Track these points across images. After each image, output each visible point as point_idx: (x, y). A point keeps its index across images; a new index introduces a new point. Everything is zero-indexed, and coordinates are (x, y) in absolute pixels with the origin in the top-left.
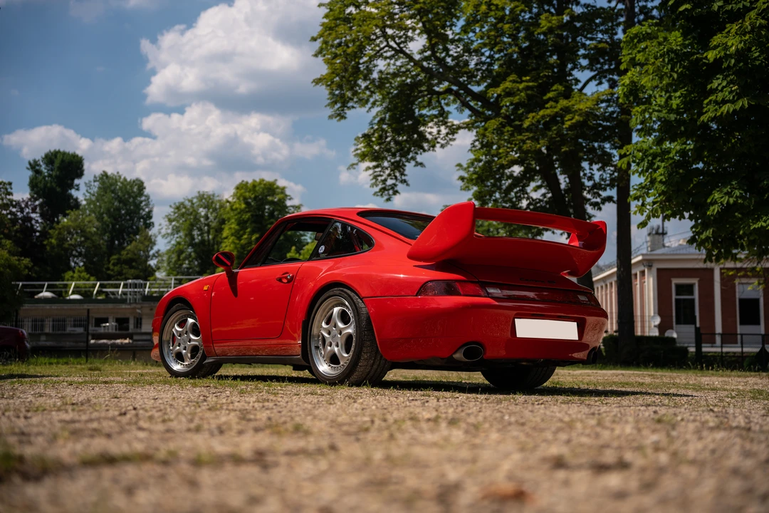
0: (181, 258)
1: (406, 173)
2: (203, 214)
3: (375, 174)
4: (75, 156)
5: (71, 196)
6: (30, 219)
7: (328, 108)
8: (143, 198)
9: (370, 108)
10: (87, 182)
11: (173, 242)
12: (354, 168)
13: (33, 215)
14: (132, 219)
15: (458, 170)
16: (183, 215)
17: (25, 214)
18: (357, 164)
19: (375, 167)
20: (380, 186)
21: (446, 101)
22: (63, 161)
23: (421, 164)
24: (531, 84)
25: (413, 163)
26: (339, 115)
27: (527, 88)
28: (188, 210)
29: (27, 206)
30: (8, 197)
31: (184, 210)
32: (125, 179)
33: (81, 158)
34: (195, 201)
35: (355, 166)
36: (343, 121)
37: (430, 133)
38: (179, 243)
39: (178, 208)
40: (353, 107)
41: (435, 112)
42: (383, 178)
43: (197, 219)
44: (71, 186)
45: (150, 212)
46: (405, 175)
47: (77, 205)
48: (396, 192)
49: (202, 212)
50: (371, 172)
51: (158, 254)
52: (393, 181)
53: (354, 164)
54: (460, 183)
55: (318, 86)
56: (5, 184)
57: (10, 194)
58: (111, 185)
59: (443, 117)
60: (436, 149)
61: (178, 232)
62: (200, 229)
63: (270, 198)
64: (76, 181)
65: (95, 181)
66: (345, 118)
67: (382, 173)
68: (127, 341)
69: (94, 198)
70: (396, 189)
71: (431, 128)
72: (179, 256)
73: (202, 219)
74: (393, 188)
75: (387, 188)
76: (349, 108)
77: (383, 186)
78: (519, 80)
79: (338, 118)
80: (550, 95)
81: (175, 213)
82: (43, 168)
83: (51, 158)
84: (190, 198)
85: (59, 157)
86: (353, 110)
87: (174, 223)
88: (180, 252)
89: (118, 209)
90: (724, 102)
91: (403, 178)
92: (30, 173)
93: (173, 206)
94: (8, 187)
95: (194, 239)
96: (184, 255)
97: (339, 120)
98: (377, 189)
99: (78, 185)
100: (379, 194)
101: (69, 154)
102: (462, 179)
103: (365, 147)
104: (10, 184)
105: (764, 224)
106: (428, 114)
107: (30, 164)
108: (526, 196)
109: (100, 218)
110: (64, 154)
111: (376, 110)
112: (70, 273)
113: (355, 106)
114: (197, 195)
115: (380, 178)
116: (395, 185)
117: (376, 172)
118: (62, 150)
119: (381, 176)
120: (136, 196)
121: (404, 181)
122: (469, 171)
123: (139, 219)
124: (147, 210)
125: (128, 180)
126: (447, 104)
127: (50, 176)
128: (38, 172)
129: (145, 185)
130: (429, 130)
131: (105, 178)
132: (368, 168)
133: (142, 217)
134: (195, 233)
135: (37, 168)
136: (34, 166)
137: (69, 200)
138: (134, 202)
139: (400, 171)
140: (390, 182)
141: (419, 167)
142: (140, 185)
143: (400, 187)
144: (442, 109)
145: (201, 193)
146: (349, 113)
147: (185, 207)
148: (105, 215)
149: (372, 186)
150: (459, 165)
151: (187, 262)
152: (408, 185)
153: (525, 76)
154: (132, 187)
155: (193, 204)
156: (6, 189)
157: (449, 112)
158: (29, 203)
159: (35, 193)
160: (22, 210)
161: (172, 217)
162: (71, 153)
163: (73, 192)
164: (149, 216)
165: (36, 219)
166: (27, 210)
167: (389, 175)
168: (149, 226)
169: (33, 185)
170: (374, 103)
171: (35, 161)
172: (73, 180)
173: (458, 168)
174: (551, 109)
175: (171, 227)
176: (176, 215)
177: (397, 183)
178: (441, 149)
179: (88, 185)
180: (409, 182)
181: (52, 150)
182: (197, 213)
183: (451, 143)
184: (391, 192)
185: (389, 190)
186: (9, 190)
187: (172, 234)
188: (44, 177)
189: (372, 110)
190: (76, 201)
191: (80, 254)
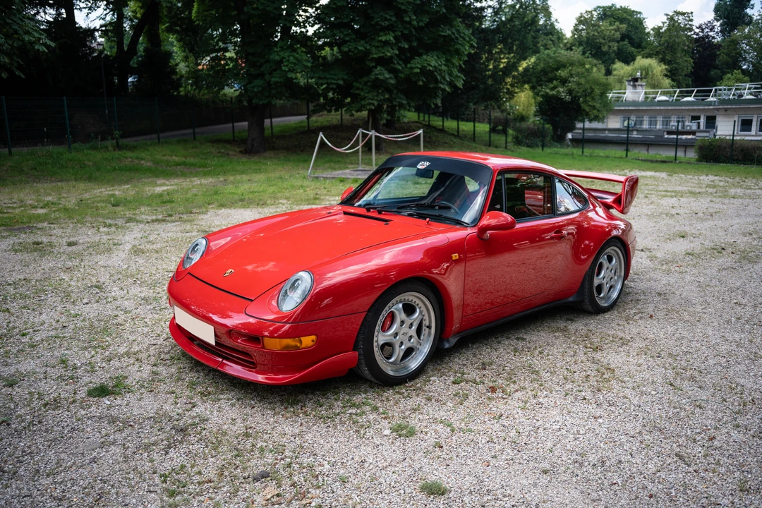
5: (746, 14)
6: (708, 36)
13: (711, 34)
17: (705, 33)
29: (707, 27)
30: (690, 23)
44: (746, 7)
57: (691, 20)
68: (690, 137)
94: (690, 15)
99: (753, 5)
104: (692, 13)
112: (729, 75)
137: (744, 17)
156: (689, 17)
158: (710, 24)
159: (718, 16)
160: (703, 31)
163: (749, 11)
165: (713, 35)
166: (707, 30)
169: (717, 9)
186: (691, 18)
190: (751, 17)
191: (745, 59)
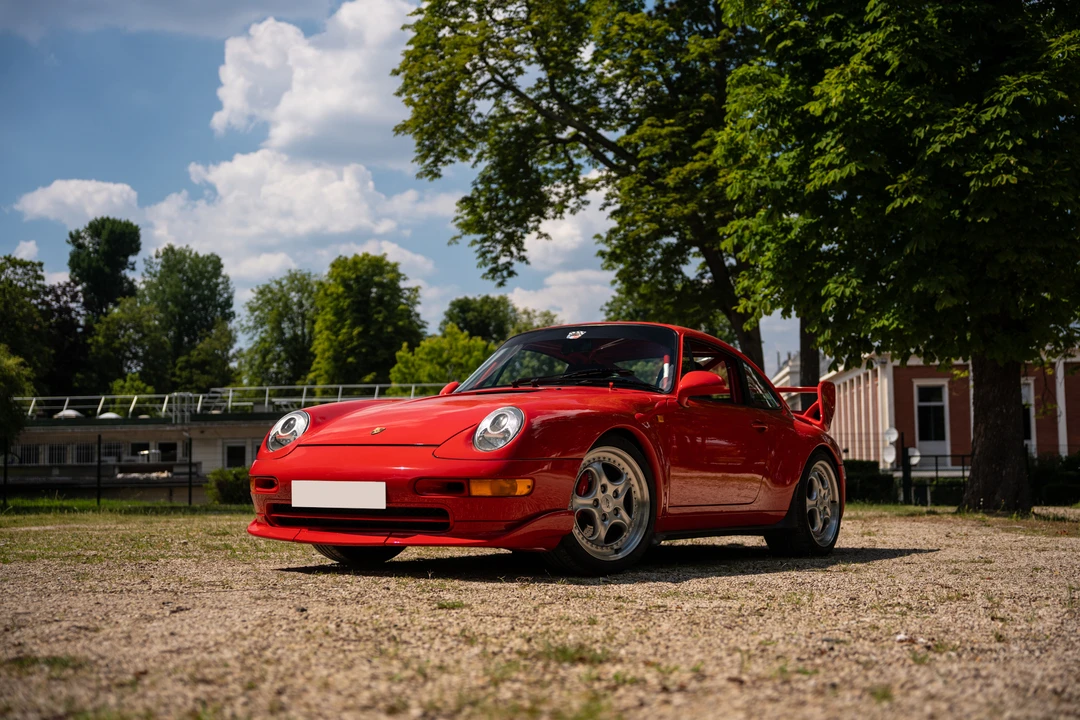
0: (267, 360)
1: (525, 247)
2: (295, 300)
3: (483, 250)
4: (128, 225)
5: (125, 278)
6: (69, 310)
7: (416, 164)
8: (220, 280)
9: (476, 162)
10: (147, 258)
11: (256, 338)
12: (457, 243)
13: (73, 305)
14: (205, 308)
15: (598, 243)
16: (268, 302)
17: (62, 303)
18: (460, 237)
19: (484, 240)
20: (491, 266)
21: (576, 152)
22: (112, 232)
23: (546, 235)
24: (675, 129)
25: (535, 234)
26: (430, 172)
27: (673, 134)
28: (275, 294)
29: (64, 293)
30: (38, 282)
31: (269, 296)
32: (197, 255)
33: (137, 227)
34: (284, 282)
35: (458, 240)
36: (436, 180)
37: (557, 194)
38: (263, 340)
39: (262, 293)
40: (450, 161)
41: (562, 166)
42: (494, 255)
43: (287, 306)
44: (124, 265)
45: (230, 297)
46: (524, 250)
47: (132, 290)
48: (511, 274)
49: (294, 296)
50: (477, 246)
51: (239, 354)
52: (508, 259)
53: (455, 238)
54: (601, 261)
55: (400, 136)
56: (33, 264)
57: (41, 278)
58: (179, 262)
59: (571, 172)
60: (564, 215)
61: (262, 325)
62: (291, 320)
63: (376, 279)
64: (131, 259)
65: (157, 257)
66: (440, 176)
67: (491, 249)
68: (165, 475)
69: (155, 280)
70: (511, 269)
71: (558, 187)
72: (264, 357)
73: (295, 308)
74: (507, 268)
75: (500, 268)
76: (445, 163)
77: (494, 265)
78: (660, 124)
79: (430, 176)
80: (700, 143)
81: (258, 299)
82: (87, 241)
83: (98, 227)
84: (278, 279)
85: (108, 226)
86: (450, 166)
87: (257, 313)
88: (265, 353)
89: (188, 295)
90: (831, 166)
91: (522, 253)
92: (71, 248)
93: (256, 290)
94: (38, 268)
95: (284, 334)
96: (270, 356)
97: (431, 179)
98: (485, 270)
99: (133, 264)
100: (490, 276)
101: (120, 222)
102: (602, 254)
103: (468, 214)
104: (41, 265)
105: (886, 323)
106: (553, 168)
107: (71, 235)
108: (680, 276)
109: (163, 307)
110: (114, 222)
111: (484, 164)
112: (120, 382)
113: (453, 159)
114: (287, 274)
115: (489, 256)
116: (510, 264)
117: (483, 247)
118: (111, 217)
119: (492, 252)
120: (212, 277)
121: (523, 259)
122: (612, 244)
123: (215, 307)
124: (226, 295)
125: (201, 255)
126: (578, 156)
127: (96, 251)
128: (80, 246)
129: (223, 262)
130: (555, 190)
131: (170, 253)
132: (474, 242)
133: (220, 305)
134: (285, 325)
135: (81, 241)
136: (75, 238)
137: (122, 283)
138: (208, 285)
139: (516, 245)
140: (503, 260)
141: (544, 238)
142: (216, 263)
143: (517, 266)
144: (571, 162)
145: (293, 272)
146: (444, 170)
147: (271, 291)
148: (170, 303)
149: (479, 266)
150: (598, 236)
151: (275, 365)
152: (528, 263)
153: (668, 119)
154: (205, 265)
155: (282, 286)
156: (36, 271)
157: (580, 167)
158: (68, 289)
159: (77, 276)
160: (58, 299)
161: (256, 305)
162: (123, 221)
163: (129, 274)
164: (228, 303)
165: (77, 309)
166: (65, 298)
167: (503, 251)
168: (230, 316)
169: (75, 263)
170: (480, 157)
171: (78, 232)
172: (126, 257)
173: (596, 240)
174: (702, 162)
175: (253, 318)
176: (260, 302)
177: (513, 261)
178: (571, 216)
179: (148, 262)
180: (529, 260)
181: (99, 218)
182: (288, 299)
183: (584, 207)
184: (505, 273)
185: (502, 270)
186: (39, 273)
187: (255, 328)
188: (89, 254)
189: (479, 164)
190: (131, 284)
191: (135, 356)
